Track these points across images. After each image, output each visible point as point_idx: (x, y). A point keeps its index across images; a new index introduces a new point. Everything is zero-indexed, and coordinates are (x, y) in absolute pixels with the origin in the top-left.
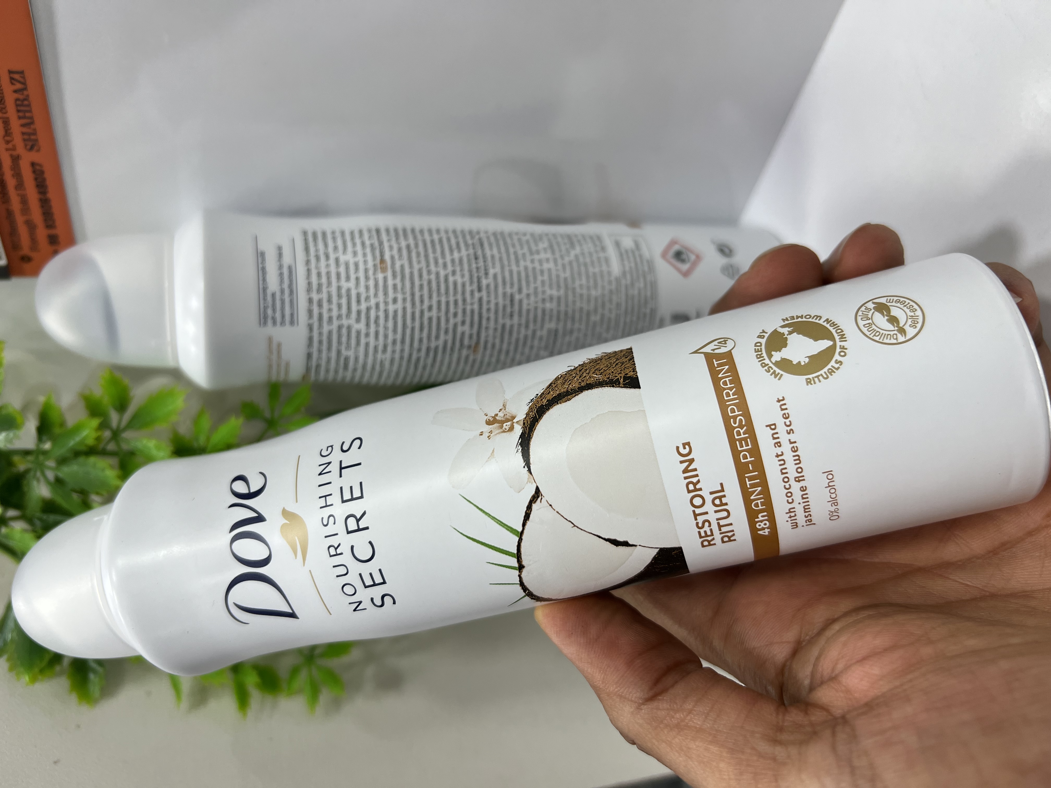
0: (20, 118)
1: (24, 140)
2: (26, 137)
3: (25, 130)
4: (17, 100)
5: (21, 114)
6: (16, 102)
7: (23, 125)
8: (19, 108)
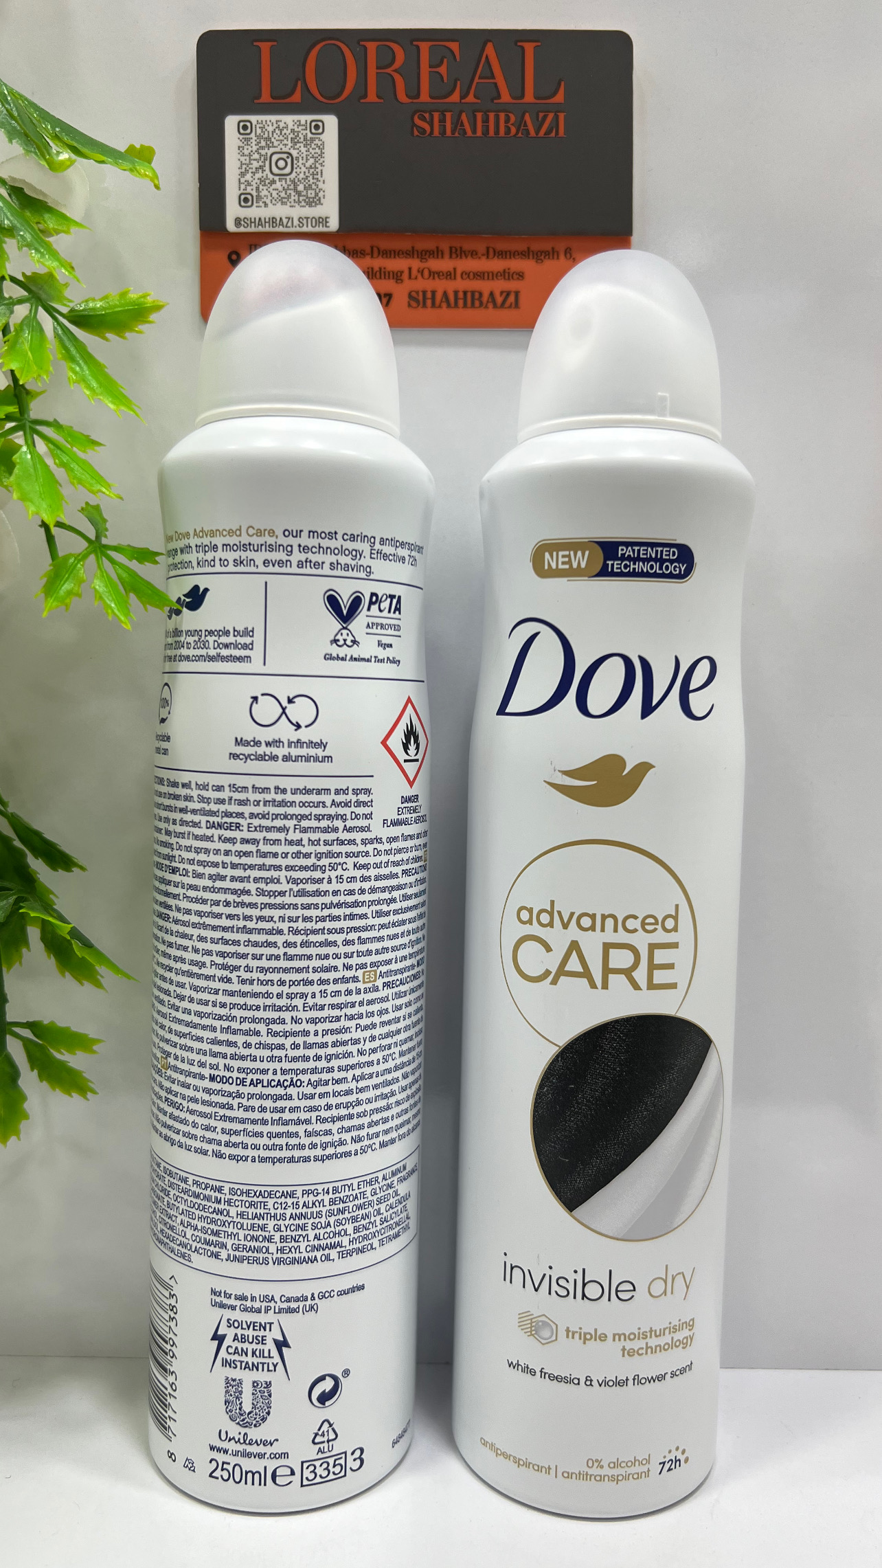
0: (456, 293)
1: (424, 292)
2: (429, 295)
3: (439, 296)
4: (481, 294)
5: (461, 295)
6: (478, 292)
7: (445, 293)
8: (469, 295)
